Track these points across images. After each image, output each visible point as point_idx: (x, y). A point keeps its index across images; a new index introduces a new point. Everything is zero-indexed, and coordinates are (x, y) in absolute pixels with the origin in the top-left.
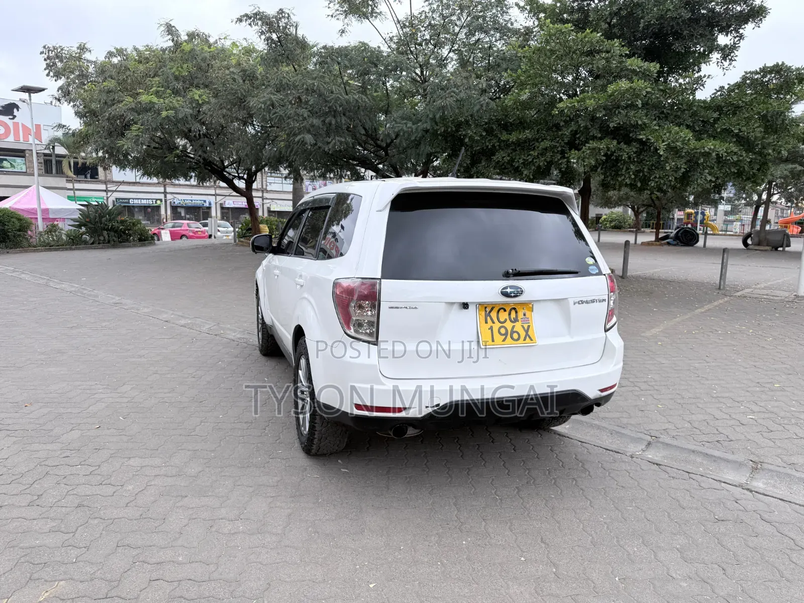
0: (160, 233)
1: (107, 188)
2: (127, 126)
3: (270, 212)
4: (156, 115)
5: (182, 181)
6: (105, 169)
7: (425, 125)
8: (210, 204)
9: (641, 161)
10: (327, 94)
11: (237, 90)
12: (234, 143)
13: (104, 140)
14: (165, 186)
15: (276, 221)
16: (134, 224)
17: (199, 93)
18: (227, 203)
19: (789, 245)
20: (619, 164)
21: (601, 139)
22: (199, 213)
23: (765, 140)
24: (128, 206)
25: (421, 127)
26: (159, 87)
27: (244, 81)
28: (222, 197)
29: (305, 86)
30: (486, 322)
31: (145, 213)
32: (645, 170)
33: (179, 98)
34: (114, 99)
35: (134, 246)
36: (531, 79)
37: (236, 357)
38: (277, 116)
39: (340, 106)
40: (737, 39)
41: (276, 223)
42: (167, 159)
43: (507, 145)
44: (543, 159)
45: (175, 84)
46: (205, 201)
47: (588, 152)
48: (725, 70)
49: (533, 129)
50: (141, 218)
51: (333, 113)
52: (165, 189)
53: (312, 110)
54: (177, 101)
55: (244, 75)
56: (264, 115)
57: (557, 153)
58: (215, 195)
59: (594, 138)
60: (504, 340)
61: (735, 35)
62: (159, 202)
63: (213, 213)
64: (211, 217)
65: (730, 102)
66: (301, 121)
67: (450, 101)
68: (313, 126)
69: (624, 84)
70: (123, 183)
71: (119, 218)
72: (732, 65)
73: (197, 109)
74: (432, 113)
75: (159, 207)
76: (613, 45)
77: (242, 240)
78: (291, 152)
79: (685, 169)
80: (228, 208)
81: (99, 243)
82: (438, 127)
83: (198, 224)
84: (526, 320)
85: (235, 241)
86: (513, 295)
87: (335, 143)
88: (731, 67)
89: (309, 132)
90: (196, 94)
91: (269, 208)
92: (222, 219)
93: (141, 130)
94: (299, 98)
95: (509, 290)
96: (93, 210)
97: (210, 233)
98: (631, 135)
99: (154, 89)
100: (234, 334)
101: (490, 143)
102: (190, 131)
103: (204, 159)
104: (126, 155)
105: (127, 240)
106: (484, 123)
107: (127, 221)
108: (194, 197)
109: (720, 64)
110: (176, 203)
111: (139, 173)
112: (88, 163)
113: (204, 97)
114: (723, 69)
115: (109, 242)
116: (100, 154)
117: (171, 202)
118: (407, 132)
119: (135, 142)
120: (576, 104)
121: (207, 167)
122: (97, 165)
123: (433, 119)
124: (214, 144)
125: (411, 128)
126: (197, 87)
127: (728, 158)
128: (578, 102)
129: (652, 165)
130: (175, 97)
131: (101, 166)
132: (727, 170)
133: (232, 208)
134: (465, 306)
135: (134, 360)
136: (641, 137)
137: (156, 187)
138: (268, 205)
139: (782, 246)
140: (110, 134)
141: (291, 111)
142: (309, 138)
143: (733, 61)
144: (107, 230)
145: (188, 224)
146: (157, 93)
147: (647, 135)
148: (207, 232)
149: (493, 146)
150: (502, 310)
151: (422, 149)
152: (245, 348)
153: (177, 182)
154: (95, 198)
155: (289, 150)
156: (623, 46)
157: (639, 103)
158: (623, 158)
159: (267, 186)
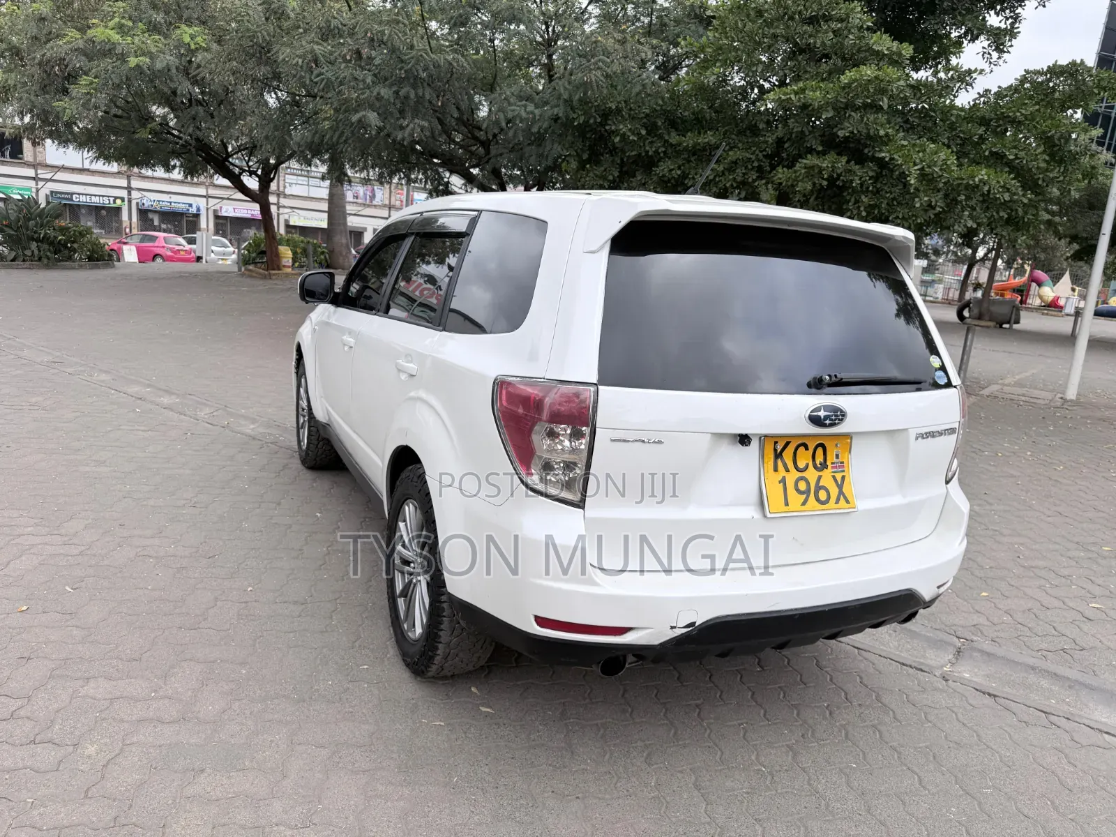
0: (120, 249)
1: (37, 175)
2: (72, 77)
3: (288, 226)
4: (119, 62)
5: (160, 172)
6: (35, 144)
7: (556, 111)
8: (198, 209)
9: (878, 192)
10: (404, 49)
11: (255, 32)
12: (245, 118)
13: (33, 98)
14: (129, 177)
15: (302, 242)
16: (80, 233)
17: (190, 31)
18: (224, 210)
19: (1017, 322)
20: (845, 194)
21: (824, 153)
22: (183, 222)
23: (1048, 174)
24: (70, 205)
25: (550, 113)
26: (123, 18)
27: (267, 19)
28: (218, 200)
29: (369, 35)
30: (776, 470)
31: (96, 215)
32: (883, 206)
33: (157, 37)
34: (50, 33)
35: (81, 267)
36: (723, 53)
37: (263, 469)
38: (323, 79)
39: (424, 71)
40: (1010, 21)
41: (302, 245)
42: (137, 136)
43: (674, 151)
44: (731, 177)
45: (151, 16)
46: (191, 205)
47: (803, 171)
48: (992, 66)
49: (717, 130)
50: (89, 224)
51: (412, 81)
52: (129, 183)
53: (379, 73)
54: (152, 42)
55: (268, 10)
56: (301, 77)
57: (752, 169)
58: (207, 197)
59: (810, 151)
60: (804, 503)
61: (1008, 15)
62: (119, 202)
63: (203, 224)
64: (200, 230)
65: (1003, 113)
66: (361, 89)
67: (595, 76)
68: (379, 98)
69: (868, 71)
70: (63, 168)
71: (57, 223)
72: (1003, 59)
73: (188, 59)
74: (567, 92)
75: (119, 210)
76: (853, 9)
77: (251, 267)
78: (340, 137)
79: (941, 207)
80: (226, 218)
81: (24, 261)
82: (575, 116)
83: (181, 240)
84: (840, 466)
85: (240, 270)
86: (828, 422)
87: (413, 129)
88: (1001, 62)
89: (372, 107)
90: (186, 33)
91: (287, 221)
92: (217, 233)
93: (94, 85)
94: (358, 53)
95: (822, 414)
96: (15, 208)
97: (198, 254)
98: (866, 151)
99: (117, 20)
100: (252, 426)
101: (651, 148)
102: (174, 93)
103: (198, 140)
104: (69, 125)
105: (70, 258)
106: (643, 115)
107: (69, 228)
108: (174, 198)
109: (986, 56)
110: (146, 205)
111: (90, 154)
112: (7, 134)
113: (199, 39)
114: (990, 63)
115: (40, 259)
116: (27, 119)
117: (137, 204)
118: (527, 119)
119: (83, 105)
120: (793, 96)
121: (200, 152)
122: (21, 138)
123: (569, 102)
124: (212, 116)
125: (532, 113)
126: (189, 22)
127: (998, 196)
128: (796, 93)
129: (894, 199)
130: (150, 36)
131: (28, 139)
132: (995, 214)
133: (231, 218)
134: (744, 440)
135: (87, 469)
136: (883, 155)
137: (115, 178)
138: (286, 217)
139: (1008, 323)
140: (44, 89)
141: (345, 71)
142: (373, 118)
143: (1005, 52)
144: (37, 240)
145: (164, 238)
146: (121, 28)
147: (892, 152)
148: (195, 253)
149: (656, 152)
150: (802, 448)
151: (548, 148)
152: (276, 453)
153: (149, 173)
154: (18, 189)
155: (337, 134)
156: (865, 13)
157: (885, 103)
158: (854, 185)
159: (285, 187)
